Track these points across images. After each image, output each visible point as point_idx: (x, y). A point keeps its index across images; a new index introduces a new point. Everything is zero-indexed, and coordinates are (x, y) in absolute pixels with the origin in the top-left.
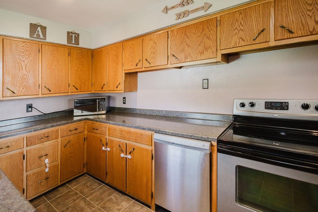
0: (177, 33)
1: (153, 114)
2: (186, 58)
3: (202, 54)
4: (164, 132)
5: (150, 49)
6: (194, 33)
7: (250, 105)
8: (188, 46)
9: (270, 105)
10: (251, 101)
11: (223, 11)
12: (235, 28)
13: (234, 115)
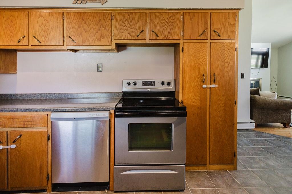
0: (74, 17)
1: (42, 98)
2: (84, 41)
3: (99, 41)
4: (64, 109)
5: (40, 26)
6: (91, 21)
7: (133, 84)
8: (86, 31)
9: (145, 83)
10: (134, 81)
11: (116, 9)
12: (125, 25)
13: (123, 92)
